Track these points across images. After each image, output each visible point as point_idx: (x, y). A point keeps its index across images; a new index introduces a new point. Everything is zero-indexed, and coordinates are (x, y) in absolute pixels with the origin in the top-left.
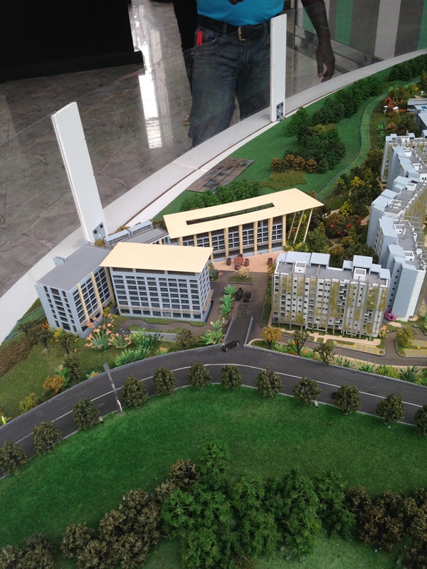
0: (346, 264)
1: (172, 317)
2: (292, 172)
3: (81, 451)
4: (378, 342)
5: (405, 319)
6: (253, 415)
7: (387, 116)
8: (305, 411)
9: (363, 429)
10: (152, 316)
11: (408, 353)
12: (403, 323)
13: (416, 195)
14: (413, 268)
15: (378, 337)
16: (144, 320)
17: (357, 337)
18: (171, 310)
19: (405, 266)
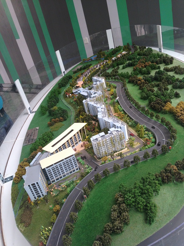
0: (109, 132)
1: (70, 174)
2: (57, 124)
3: (84, 215)
4: (126, 148)
5: (127, 141)
6: (118, 178)
7: (69, 98)
8: (129, 169)
9: (144, 165)
10: (63, 178)
11: (135, 147)
12: (127, 142)
13: (106, 111)
14: (123, 126)
15: (126, 147)
16: (62, 180)
17: (121, 150)
18: (69, 172)
19: (121, 126)
